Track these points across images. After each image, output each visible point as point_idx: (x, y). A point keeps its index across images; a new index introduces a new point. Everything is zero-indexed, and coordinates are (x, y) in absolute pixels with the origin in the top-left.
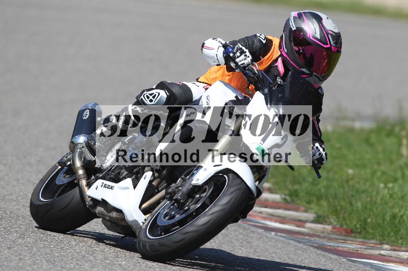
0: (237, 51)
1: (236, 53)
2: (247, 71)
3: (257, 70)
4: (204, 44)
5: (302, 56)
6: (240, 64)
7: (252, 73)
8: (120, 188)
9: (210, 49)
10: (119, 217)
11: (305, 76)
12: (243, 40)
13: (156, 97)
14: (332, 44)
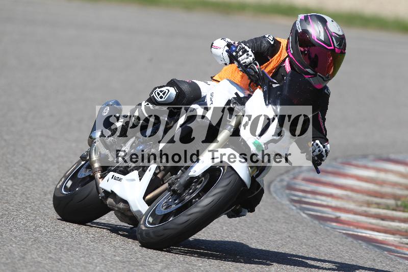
0: (240, 50)
1: (238, 52)
2: (248, 70)
3: (258, 69)
4: (213, 43)
5: (307, 56)
6: (242, 62)
7: (254, 71)
8: (127, 180)
9: (217, 48)
10: (125, 207)
11: (310, 76)
12: (251, 41)
13: (166, 94)
14: (336, 46)
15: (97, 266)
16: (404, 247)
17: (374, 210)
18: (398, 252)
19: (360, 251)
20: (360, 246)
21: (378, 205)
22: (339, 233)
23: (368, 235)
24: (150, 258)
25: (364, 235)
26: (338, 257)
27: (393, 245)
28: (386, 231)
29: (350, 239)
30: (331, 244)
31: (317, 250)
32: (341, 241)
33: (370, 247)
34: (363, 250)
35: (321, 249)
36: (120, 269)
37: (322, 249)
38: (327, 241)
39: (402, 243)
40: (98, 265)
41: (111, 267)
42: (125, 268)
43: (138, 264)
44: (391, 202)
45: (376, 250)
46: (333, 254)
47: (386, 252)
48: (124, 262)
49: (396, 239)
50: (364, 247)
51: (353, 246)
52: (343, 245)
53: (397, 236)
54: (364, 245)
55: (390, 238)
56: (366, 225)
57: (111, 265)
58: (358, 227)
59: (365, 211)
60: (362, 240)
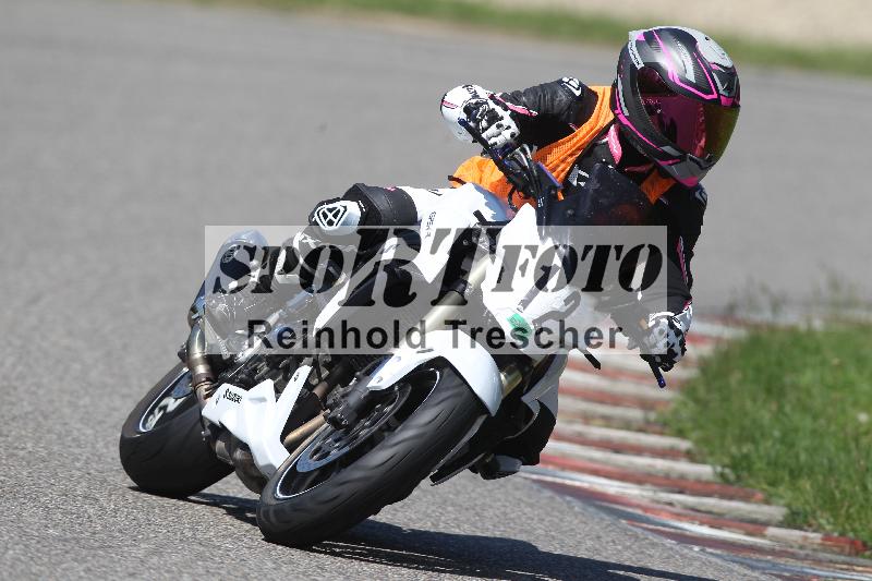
2: (506, 162)
8: (250, 399)
9: (451, 107)
11: (671, 162)
12: (534, 90)
13: (339, 216)
14: (721, 92)
15: (7, 549)
16: (662, 510)
17: (597, 432)
18: (648, 521)
19: (568, 519)
20: (569, 508)
21: (608, 421)
22: (522, 480)
23: (586, 485)
24: (120, 531)
25: (577, 484)
26: (521, 531)
27: (638, 506)
28: (624, 476)
29: (548, 493)
30: (508, 504)
31: (477, 514)
32: (530, 497)
33: (592, 509)
34: (576, 515)
35: (486, 514)
36: (57, 555)
37: (489, 513)
38: (499, 496)
39: (658, 502)
40: (9, 546)
41: (38, 550)
42: (67, 552)
43: (97, 544)
44: (636, 414)
45: (603, 515)
46: (512, 525)
47: (624, 522)
48: (66, 540)
49: (645, 493)
50: (576, 509)
51: (553, 508)
52: (531, 506)
53: (648, 487)
54: (578, 506)
55: (632, 491)
56: (581, 464)
57: (39, 546)
58: (564, 467)
59: (580, 434)
60: (571, 495)
